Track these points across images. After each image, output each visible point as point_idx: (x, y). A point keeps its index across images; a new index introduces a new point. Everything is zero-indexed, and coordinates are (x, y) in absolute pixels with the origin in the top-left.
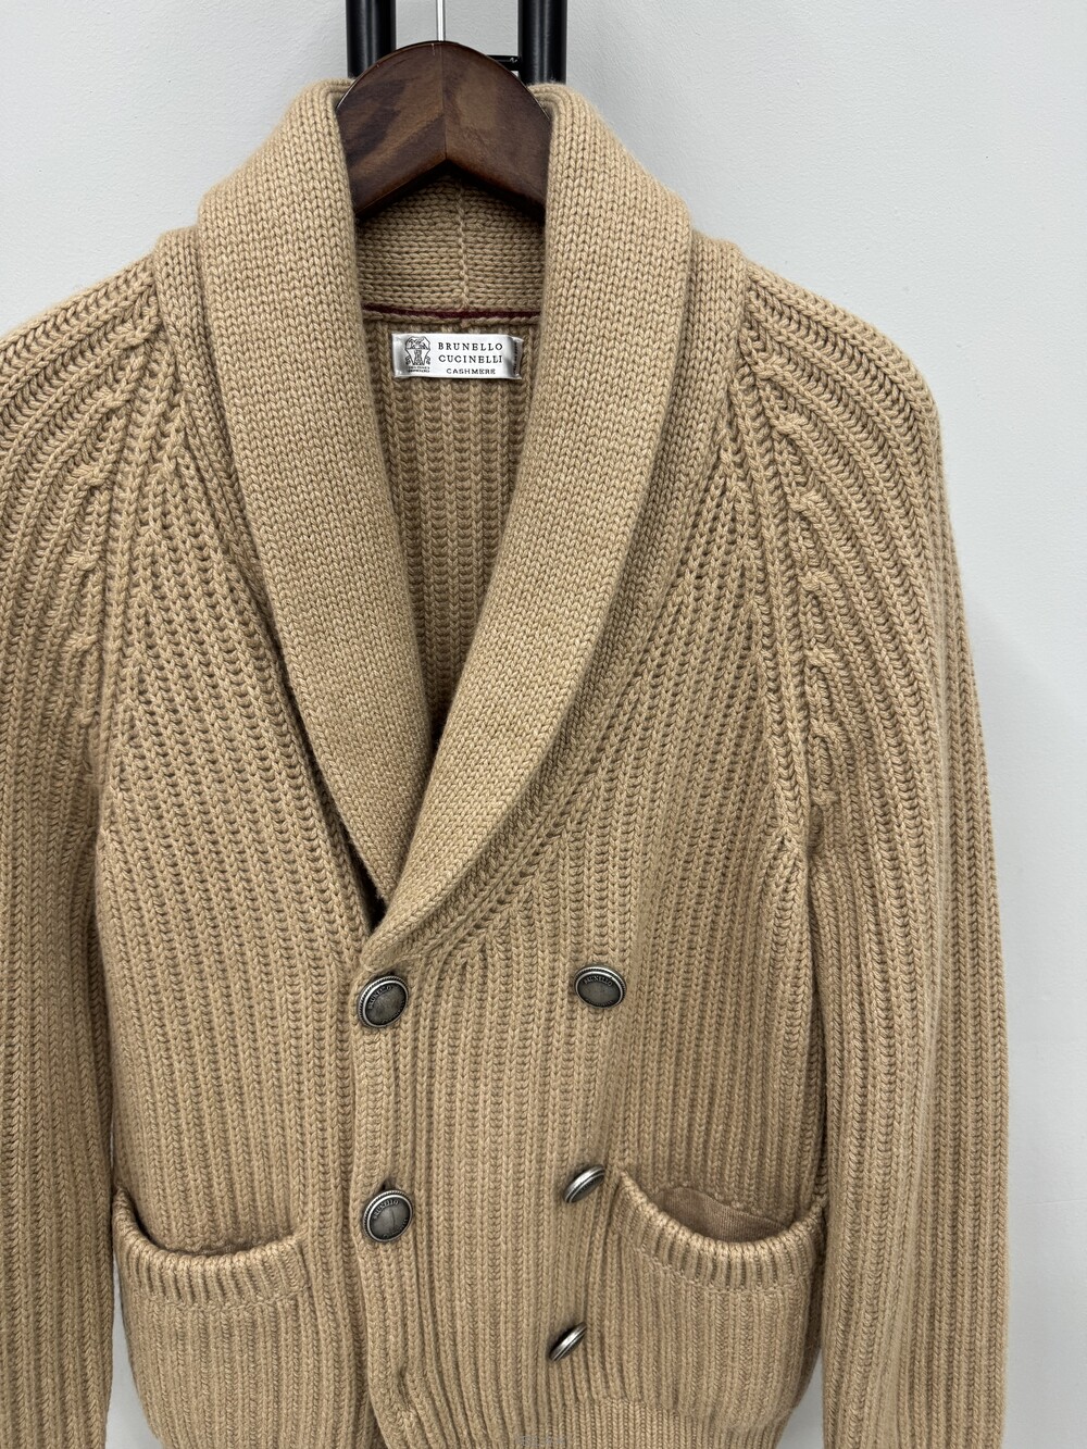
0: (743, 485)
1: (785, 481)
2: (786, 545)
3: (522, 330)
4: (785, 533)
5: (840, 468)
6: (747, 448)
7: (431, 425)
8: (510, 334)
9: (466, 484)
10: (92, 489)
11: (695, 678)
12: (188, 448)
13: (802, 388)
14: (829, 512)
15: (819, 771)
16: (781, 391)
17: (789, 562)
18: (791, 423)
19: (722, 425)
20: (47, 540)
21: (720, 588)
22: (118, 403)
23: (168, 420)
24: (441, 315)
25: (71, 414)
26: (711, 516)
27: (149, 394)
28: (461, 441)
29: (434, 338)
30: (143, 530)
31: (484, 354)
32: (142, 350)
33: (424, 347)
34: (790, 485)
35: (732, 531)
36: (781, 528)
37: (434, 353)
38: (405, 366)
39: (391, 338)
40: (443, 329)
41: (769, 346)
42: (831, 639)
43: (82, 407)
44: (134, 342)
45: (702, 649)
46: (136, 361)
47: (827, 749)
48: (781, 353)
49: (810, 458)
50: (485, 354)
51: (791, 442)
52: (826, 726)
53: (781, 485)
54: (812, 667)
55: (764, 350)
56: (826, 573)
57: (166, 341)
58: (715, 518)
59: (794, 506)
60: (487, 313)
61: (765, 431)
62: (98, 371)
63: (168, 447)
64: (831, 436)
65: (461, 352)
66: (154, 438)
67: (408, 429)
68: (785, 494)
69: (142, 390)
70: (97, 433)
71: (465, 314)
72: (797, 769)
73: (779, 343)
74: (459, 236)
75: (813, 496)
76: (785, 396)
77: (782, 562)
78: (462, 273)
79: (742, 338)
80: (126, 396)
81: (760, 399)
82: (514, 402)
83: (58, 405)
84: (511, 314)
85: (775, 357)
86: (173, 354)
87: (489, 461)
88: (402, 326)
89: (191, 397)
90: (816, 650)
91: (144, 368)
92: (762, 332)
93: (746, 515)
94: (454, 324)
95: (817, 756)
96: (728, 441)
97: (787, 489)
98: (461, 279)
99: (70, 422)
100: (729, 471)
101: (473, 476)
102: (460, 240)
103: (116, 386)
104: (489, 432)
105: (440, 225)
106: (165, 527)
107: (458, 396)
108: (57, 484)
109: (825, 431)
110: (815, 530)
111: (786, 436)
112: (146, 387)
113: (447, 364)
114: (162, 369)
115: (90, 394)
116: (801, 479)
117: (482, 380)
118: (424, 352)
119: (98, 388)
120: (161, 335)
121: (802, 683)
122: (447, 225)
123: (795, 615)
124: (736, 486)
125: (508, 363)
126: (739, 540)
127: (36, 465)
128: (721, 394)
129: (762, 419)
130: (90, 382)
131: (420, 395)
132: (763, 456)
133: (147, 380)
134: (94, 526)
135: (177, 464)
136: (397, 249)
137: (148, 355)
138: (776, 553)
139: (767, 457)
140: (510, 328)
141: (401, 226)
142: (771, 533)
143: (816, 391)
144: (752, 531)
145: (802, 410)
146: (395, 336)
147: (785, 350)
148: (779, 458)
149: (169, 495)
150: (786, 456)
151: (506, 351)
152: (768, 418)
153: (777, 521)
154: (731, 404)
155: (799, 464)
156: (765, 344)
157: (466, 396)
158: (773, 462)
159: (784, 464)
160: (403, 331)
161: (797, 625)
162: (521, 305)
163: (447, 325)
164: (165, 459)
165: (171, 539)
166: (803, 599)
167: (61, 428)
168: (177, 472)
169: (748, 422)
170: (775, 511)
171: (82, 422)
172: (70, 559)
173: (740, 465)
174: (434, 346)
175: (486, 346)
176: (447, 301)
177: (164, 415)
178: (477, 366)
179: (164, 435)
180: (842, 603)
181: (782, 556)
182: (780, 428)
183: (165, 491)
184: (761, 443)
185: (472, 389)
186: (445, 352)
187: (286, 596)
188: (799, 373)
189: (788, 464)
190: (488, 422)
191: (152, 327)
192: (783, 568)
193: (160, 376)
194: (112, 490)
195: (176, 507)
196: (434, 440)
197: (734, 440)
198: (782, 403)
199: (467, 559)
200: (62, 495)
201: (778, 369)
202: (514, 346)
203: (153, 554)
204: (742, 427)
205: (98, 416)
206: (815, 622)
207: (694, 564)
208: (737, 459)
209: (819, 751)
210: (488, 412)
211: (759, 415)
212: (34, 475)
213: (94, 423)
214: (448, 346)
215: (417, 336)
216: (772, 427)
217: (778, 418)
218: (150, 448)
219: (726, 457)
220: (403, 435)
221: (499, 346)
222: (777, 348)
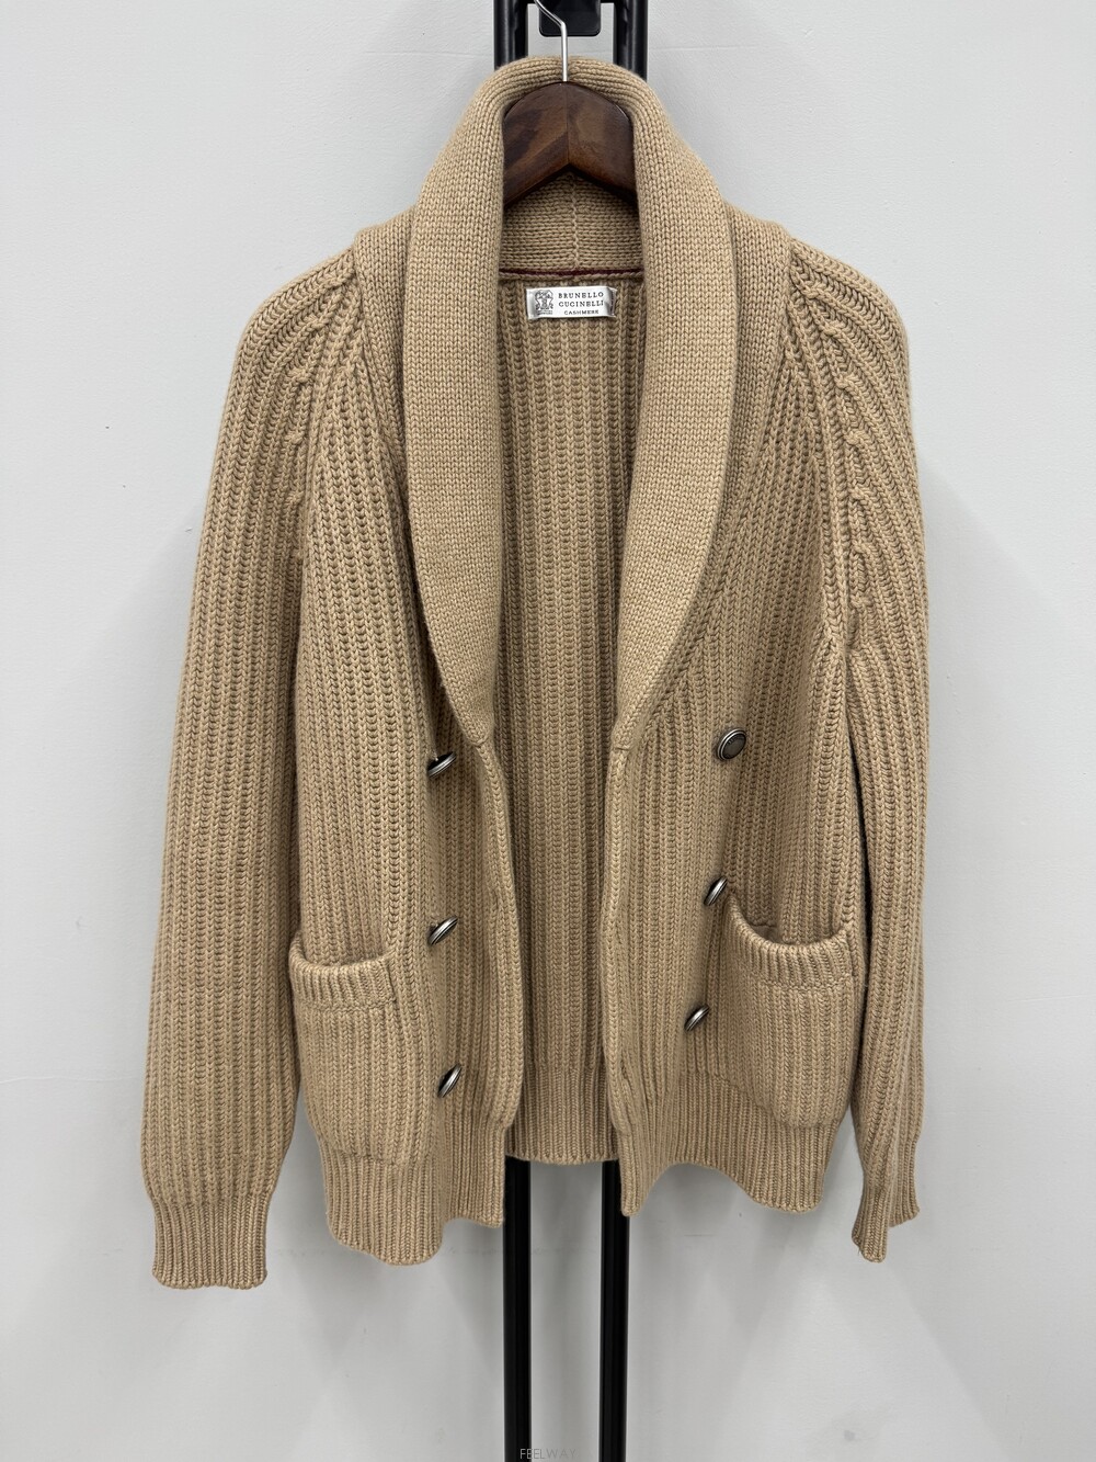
0: (802, 374)
1: (832, 368)
2: (835, 414)
3: (617, 283)
4: (834, 405)
5: (870, 357)
6: (804, 348)
7: (554, 353)
8: (608, 285)
9: (579, 394)
10: (302, 384)
11: (778, 516)
12: (364, 358)
13: (839, 303)
14: (864, 388)
15: (857, 581)
16: (824, 305)
17: (837, 426)
18: (834, 327)
19: (785, 332)
20: (274, 426)
21: (792, 449)
22: (321, 325)
23: (352, 338)
24: (560, 274)
25: (288, 332)
26: (783, 397)
27: (342, 320)
28: (575, 363)
29: (555, 291)
30: (327, 412)
31: (590, 300)
32: (340, 290)
33: (549, 297)
34: (836, 370)
35: (797, 407)
36: (831, 402)
37: (556, 301)
38: (536, 311)
39: (525, 292)
40: (561, 283)
41: (812, 276)
42: (868, 480)
43: (296, 327)
44: (336, 284)
45: (782, 493)
46: (335, 297)
47: (864, 564)
48: (821, 280)
49: (849, 350)
50: (592, 300)
51: (835, 341)
52: (863, 545)
53: (830, 371)
54: (855, 500)
55: (809, 279)
56: (864, 432)
57: (357, 285)
58: (786, 399)
59: (839, 384)
60: (592, 271)
61: (816, 334)
62: (310, 303)
63: (351, 356)
64: (863, 336)
65: (574, 300)
66: (341, 349)
67: (538, 357)
68: (833, 377)
69: (337, 317)
70: (305, 346)
71: (577, 272)
72: (839, 577)
73: (819, 273)
74: (573, 217)
75: (852, 376)
76: (828, 309)
77: (832, 426)
78: (575, 243)
79: (792, 272)
80: (326, 321)
81: (810, 312)
82: (611, 334)
83: (280, 326)
84: (609, 272)
85: (817, 283)
86: (361, 294)
87: (594, 377)
88: (533, 283)
89: (369, 323)
90: (856, 488)
91: (340, 302)
92: (805, 267)
93: (805, 395)
94: (569, 280)
95: (855, 569)
96: (789, 344)
97: (834, 374)
98: (574, 248)
99: (288, 338)
100: (792, 365)
101: (583, 388)
102: (574, 221)
103: (320, 313)
104: (594, 356)
105: (559, 211)
106: (343, 411)
107: (572, 331)
108: (279, 383)
109: (859, 331)
110: (855, 401)
111: (831, 336)
112: (340, 315)
113: (565, 308)
114: (353, 303)
115: (302, 318)
116: (844, 366)
117: (588, 318)
118: (549, 300)
119: (308, 315)
120: (354, 281)
121: (846, 514)
122: (563, 211)
123: (842, 464)
124: (798, 375)
125: (607, 305)
126: (802, 413)
127: (266, 371)
128: (782, 312)
129: (813, 326)
130: (302, 310)
131: (546, 331)
132: (815, 352)
133: (341, 310)
134: (301, 412)
135: (356, 367)
136: (529, 229)
137: (343, 294)
138: (827, 420)
139: (819, 353)
140: (607, 281)
141: (532, 213)
142: (823, 405)
143: (850, 304)
144: (811, 405)
145: (841, 317)
146: (528, 290)
147: (824, 278)
148: (827, 353)
149: (348, 389)
150: (831, 351)
151: (606, 297)
152: (817, 325)
153: (828, 397)
154: (789, 318)
155: (842, 355)
156: (809, 275)
157: (577, 331)
158: (823, 355)
159: (830, 356)
160: (533, 287)
161: (843, 472)
162: (615, 265)
163: (564, 281)
164: (348, 363)
165: (346, 419)
166: (847, 452)
167: (281, 342)
168: (355, 374)
169: (803, 330)
170: (826, 390)
171: (297, 337)
172: (287, 437)
173: (800, 360)
174: (556, 296)
175: (592, 295)
176: (564, 264)
177: (349, 334)
178: (585, 308)
179: (348, 348)
180: (875, 454)
181: (832, 421)
182: (826, 331)
183: (346, 385)
184: (813, 343)
185: (582, 325)
186: (563, 300)
187: (418, 454)
188: (836, 292)
189: (833, 356)
190: (594, 349)
191: (348, 275)
192: (833, 430)
193: (351, 307)
194: (312, 386)
195: (352, 397)
196: (556, 364)
197: (794, 343)
198: (826, 314)
199: (581, 451)
200: (282, 391)
201: (821, 291)
202: (611, 293)
203: (333, 429)
204: (799, 333)
205: (307, 334)
206: (856, 468)
207: (774, 433)
208: (797, 356)
209: (857, 564)
210: (594, 342)
211: (810, 324)
212: (265, 378)
213: (304, 338)
214: (565, 295)
215: (543, 290)
216: (820, 331)
217: (824, 325)
218: (339, 356)
219: (790, 355)
220: (535, 361)
221: (601, 294)
222: (818, 276)
